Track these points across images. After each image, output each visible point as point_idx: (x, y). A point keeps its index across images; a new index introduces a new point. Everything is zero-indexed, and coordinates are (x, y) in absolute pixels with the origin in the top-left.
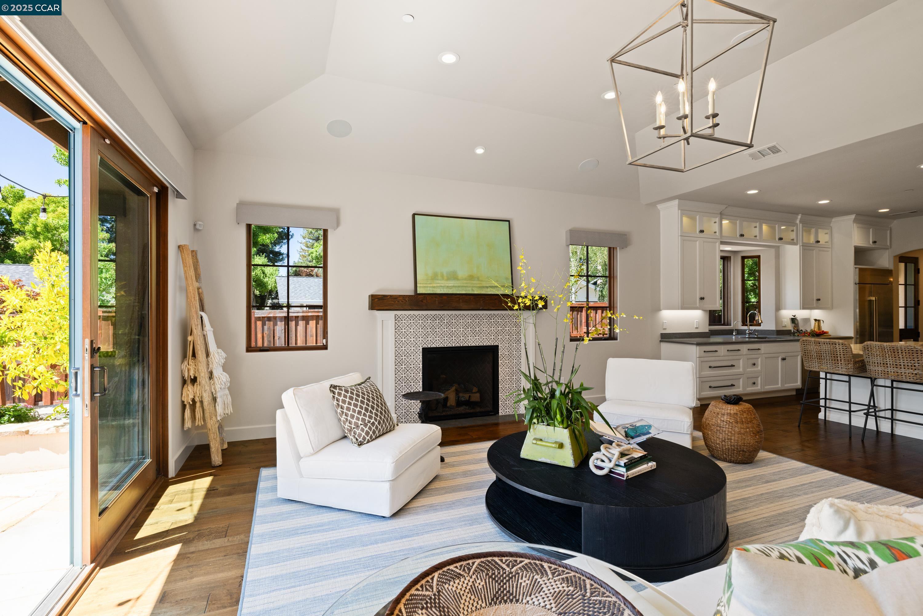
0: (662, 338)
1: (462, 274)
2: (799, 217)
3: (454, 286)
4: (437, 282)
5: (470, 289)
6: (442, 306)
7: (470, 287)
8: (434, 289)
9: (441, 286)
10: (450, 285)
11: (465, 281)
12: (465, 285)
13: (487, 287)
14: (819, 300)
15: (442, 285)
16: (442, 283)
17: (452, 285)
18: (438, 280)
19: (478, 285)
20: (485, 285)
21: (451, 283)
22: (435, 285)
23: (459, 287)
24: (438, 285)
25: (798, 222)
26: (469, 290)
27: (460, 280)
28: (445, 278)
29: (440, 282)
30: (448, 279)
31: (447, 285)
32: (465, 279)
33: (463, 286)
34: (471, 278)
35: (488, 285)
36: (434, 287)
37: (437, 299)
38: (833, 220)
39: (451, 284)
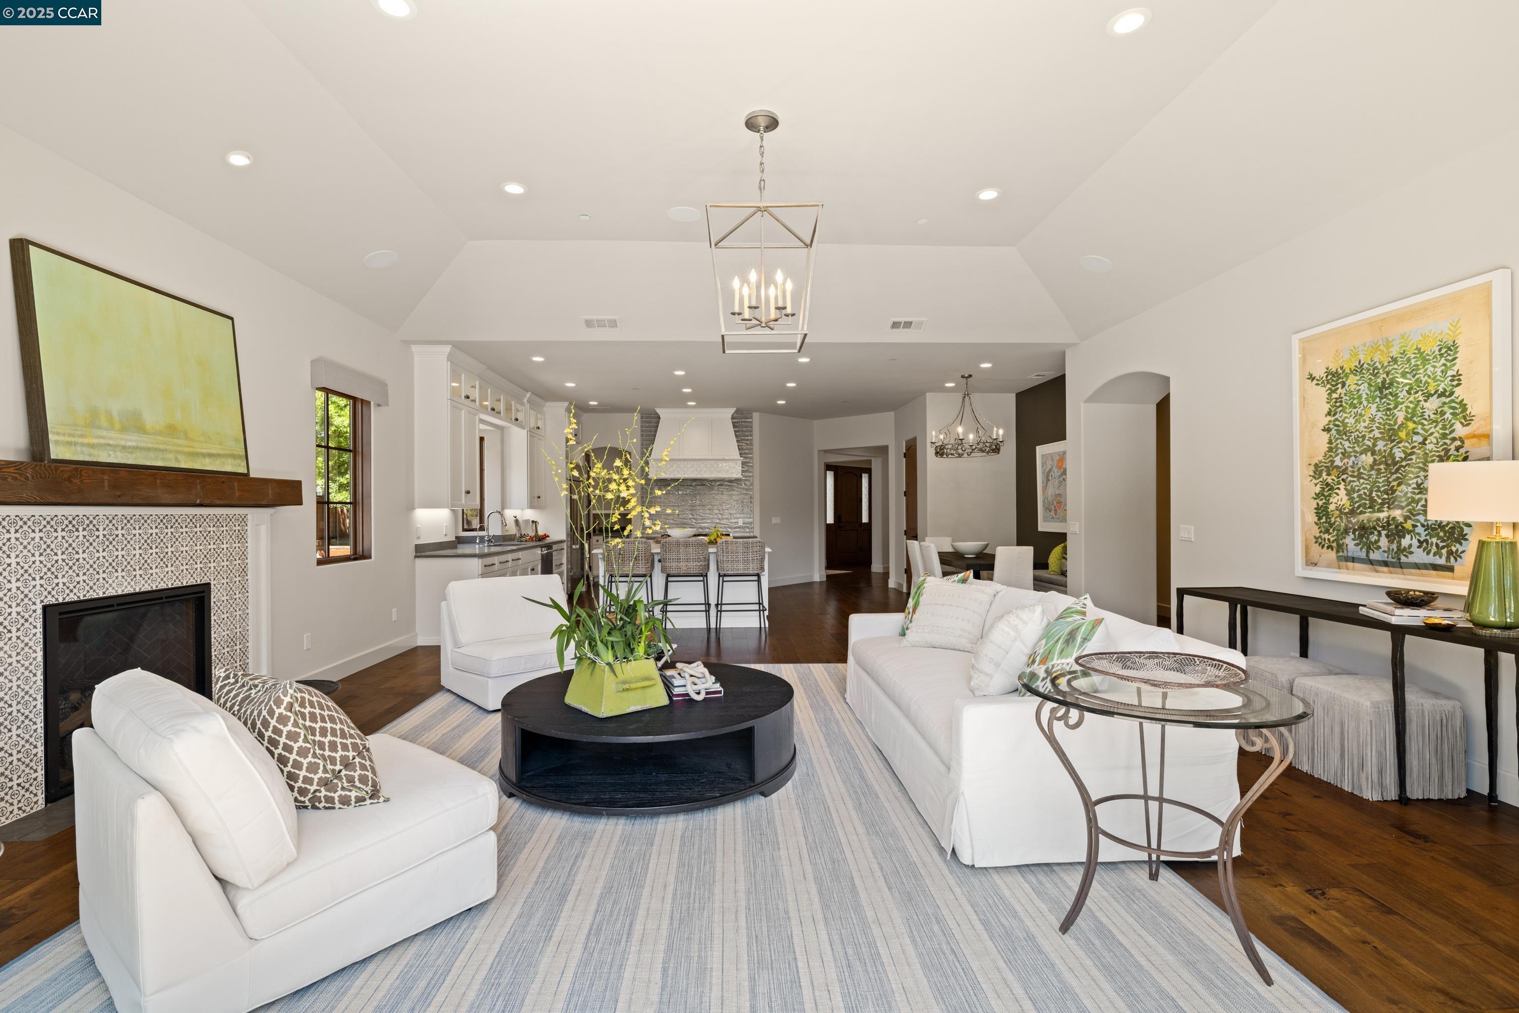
0: (416, 552)
1: (152, 419)
2: (528, 395)
3: (136, 448)
4: (99, 432)
5: (171, 456)
6: (118, 493)
7: (171, 452)
8: (92, 451)
9: (109, 445)
10: (129, 444)
11: (161, 438)
12: (162, 447)
13: (204, 455)
14: (539, 497)
15: (111, 442)
16: (111, 438)
17: (134, 444)
18: (99, 428)
19: (187, 450)
20: (199, 450)
21: (132, 440)
22: (95, 441)
23: (149, 449)
24: (102, 441)
25: (525, 401)
26: (170, 460)
27: (148, 434)
28: (117, 426)
29: (105, 433)
30: (124, 429)
31: (123, 443)
32: (160, 433)
33: (156, 449)
34: (172, 430)
35: (204, 451)
36: (92, 446)
37: (106, 477)
38: (547, 404)
39: (130, 440)
